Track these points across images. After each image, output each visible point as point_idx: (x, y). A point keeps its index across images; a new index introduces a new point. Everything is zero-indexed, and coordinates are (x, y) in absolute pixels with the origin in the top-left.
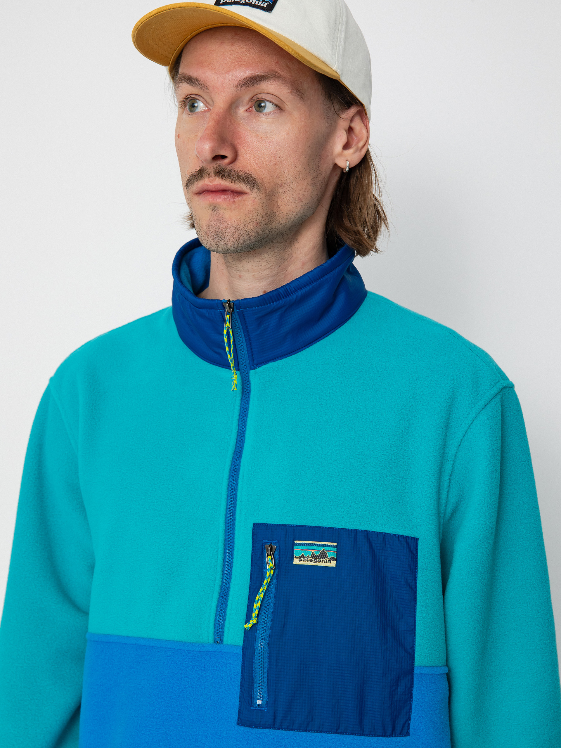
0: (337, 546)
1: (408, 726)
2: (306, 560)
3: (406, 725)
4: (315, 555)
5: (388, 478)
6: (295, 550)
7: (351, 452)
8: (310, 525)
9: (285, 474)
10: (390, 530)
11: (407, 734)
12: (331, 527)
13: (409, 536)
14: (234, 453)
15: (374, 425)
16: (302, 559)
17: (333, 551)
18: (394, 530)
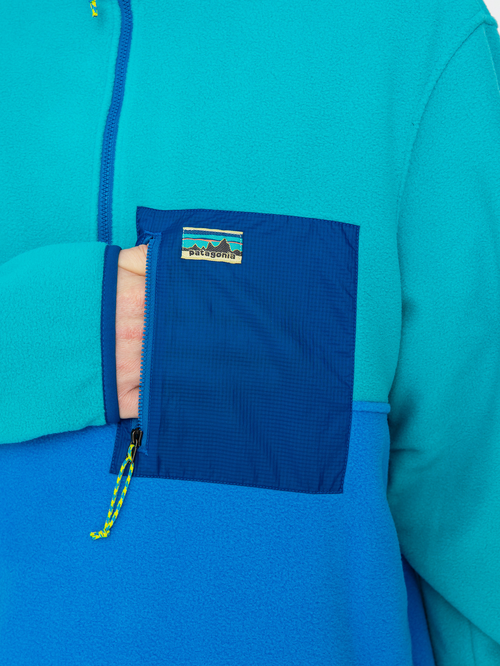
0: (243, 236)
1: (342, 480)
2: (200, 253)
3: (339, 479)
4: (213, 247)
5: (319, 141)
6: (183, 240)
7: (268, 106)
8: (210, 208)
9: (177, 137)
10: (321, 214)
11: (340, 490)
12: (238, 211)
13: (347, 222)
14: (109, 110)
15: (301, 67)
16: (194, 251)
17: (238, 242)
18: (324, 214)
